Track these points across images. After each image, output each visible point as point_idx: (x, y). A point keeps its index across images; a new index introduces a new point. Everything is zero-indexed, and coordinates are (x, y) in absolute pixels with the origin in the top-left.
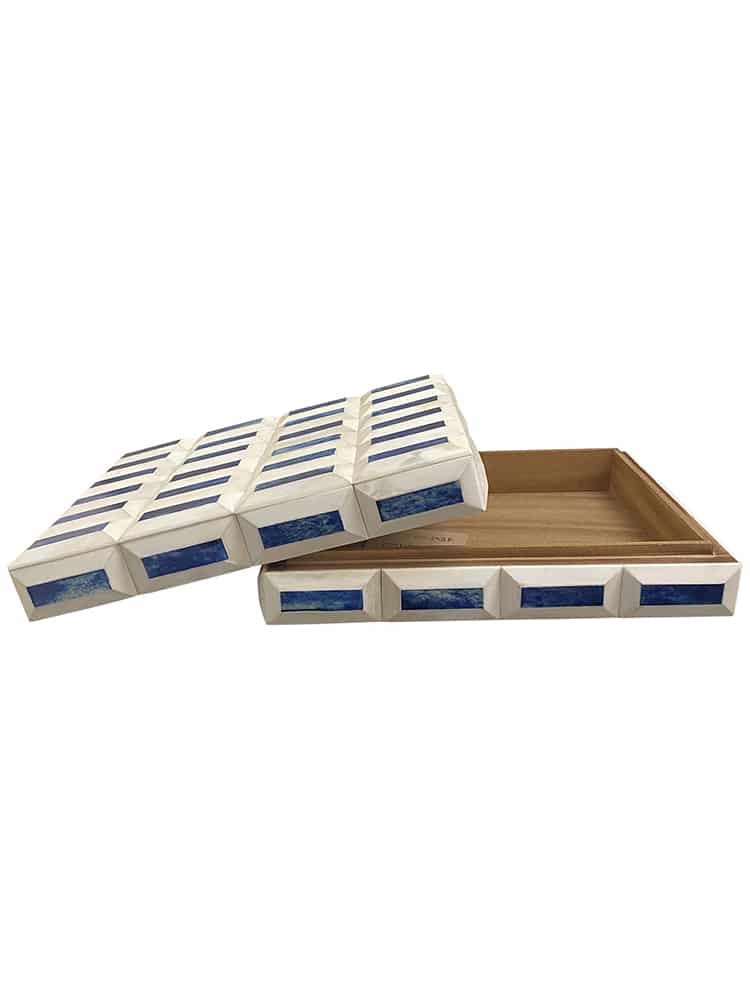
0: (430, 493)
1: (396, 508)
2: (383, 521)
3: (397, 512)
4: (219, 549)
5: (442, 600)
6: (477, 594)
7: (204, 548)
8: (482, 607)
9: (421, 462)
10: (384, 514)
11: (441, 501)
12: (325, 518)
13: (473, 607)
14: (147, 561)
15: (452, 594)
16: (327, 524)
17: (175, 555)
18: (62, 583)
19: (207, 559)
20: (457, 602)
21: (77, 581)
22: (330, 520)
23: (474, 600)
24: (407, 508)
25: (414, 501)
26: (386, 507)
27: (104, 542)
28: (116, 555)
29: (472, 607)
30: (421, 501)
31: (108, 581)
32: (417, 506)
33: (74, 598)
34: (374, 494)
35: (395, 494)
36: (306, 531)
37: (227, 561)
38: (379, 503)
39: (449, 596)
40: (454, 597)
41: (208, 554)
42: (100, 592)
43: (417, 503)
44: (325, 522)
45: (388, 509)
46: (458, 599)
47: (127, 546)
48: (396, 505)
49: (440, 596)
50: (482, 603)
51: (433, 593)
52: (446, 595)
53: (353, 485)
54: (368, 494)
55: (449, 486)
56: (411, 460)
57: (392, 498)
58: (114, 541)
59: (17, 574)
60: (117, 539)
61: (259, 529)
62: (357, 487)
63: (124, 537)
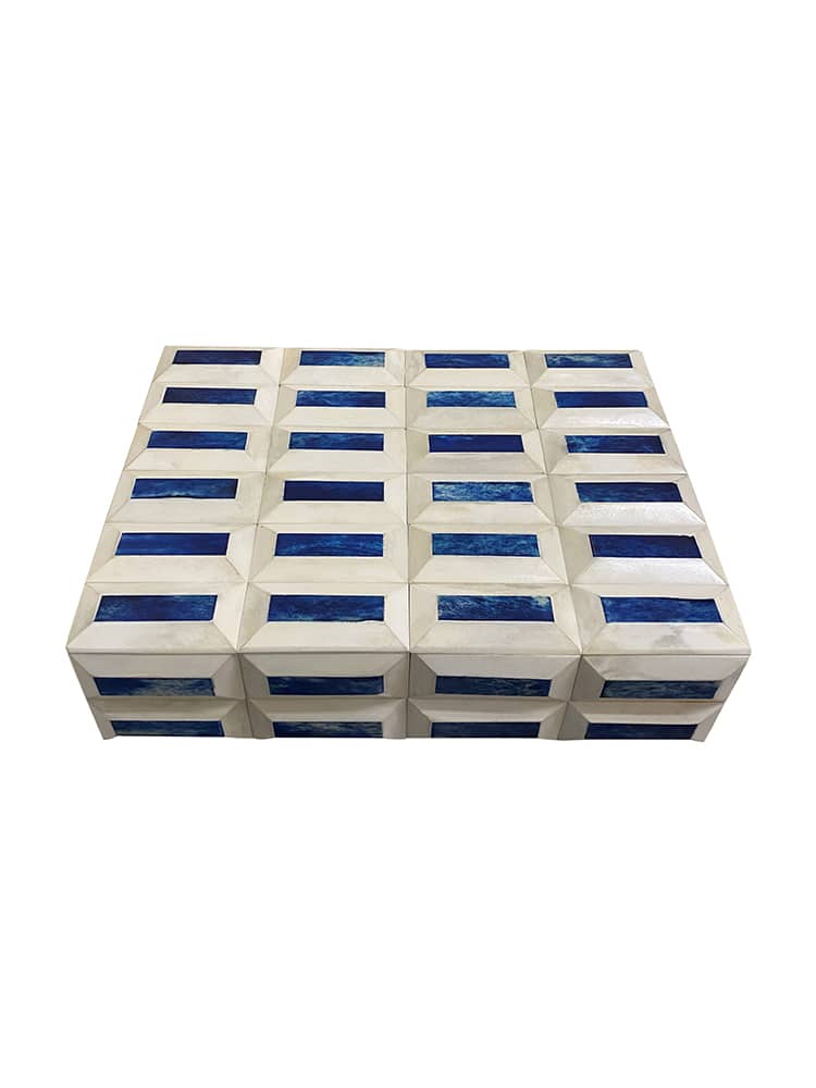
0: (678, 686)
1: (626, 690)
2: (602, 696)
3: (624, 694)
4: (377, 685)
10: (607, 692)
11: (686, 693)
12: (531, 683)
14: (274, 680)
16: (530, 688)
18: (144, 681)
21: (168, 684)
22: (536, 685)
24: (641, 692)
25: (653, 688)
26: (614, 687)
27: (214, 645)
28: (231, 666)
31: (212, 689)
32: (652, 693)
34: (605, 672)
35: (635, 677)
36: (499, 689)
37: (380, 695)
38: (608, 684)
43: (653, 690)
44: (527, 686)
45: (616, 690)
47: (249, 658)
48: (628, 687)
53: (582, 656)
54: (599, 670)
55: (706, 684)
56: (667, 639)
58: (233, 649)
59: (81, 660)
60: (235, 645)
61: (439, 677)
62: (586, 658)
63: (247, 645)
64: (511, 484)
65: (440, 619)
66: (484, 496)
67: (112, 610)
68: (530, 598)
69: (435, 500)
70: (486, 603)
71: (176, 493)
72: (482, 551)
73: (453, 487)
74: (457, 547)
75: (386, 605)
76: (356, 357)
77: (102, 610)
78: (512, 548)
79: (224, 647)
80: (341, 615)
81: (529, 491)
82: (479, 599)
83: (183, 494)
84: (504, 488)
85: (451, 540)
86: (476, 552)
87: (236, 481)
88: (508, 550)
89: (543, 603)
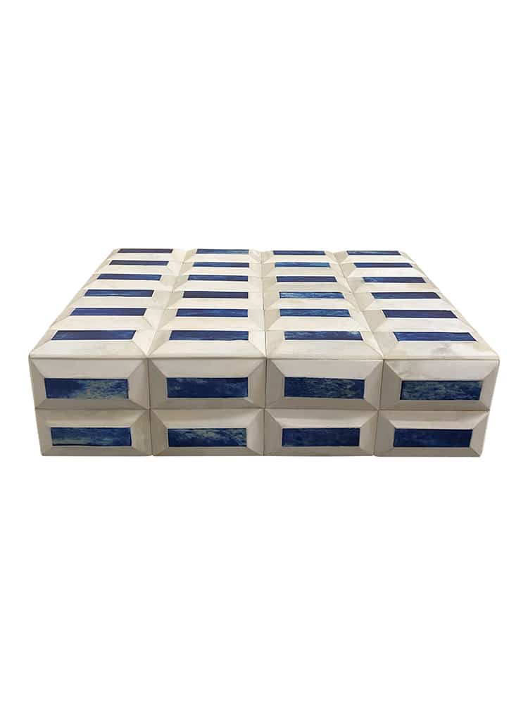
0: (453, 386)
1: (417, 391)
2: (401, 399)
3: (416, 394)
4: (243, 387)
5: (207, 438)
6: (241, 434)
7: (228, 382)
8: (246, 446)
9: (451, 355)
10: (405, 394)
11: (459, 394)
12: (350, 384)
13: (238, 446)
14: (171, 382)
15: (218, 433)
16: (350, 389)
17: (198, 382)
18: (80, 382)
19: (229, 393)
20: (222, 440)
21: (96, 385)
22: (354, 386)
23: (238, 438)
24: (428, 393)
25: (436, 389)
26: (409, 388)
27: (133, 353)
28: (143, 369)
29: (236, 445)
30: (443, 390)
31: (127, 391)
32: (436, 394)
33: (90, 398)
34: (401, 374)
35: (422, 378)
36: (329, 391)
37: (246, 398)
38: (404, 383)
39: (214, 434)
40: (219, 436)
41: (231, 389)
42: (116, 400)
43: (437, 391)
44: (349, 387)
45: (409, 391)
46: (224, 438)
47: (155, 362)
48: (417, 388)
49: (206, 435)
50: (246, 442)
51: (199, 433)
52: (212, 435)
53: (384, 360)
54: (397, 372)
55: (472, 384)
56: (441, 350)
57: (418, 381)
58: (144, 355)
59: (37, 363)
60: (147, 353)
61: (286, 378)
62: (388, 363)
63: (154, 353)
65: (286, 339)
69: (281, 298)
79: (139, 355)
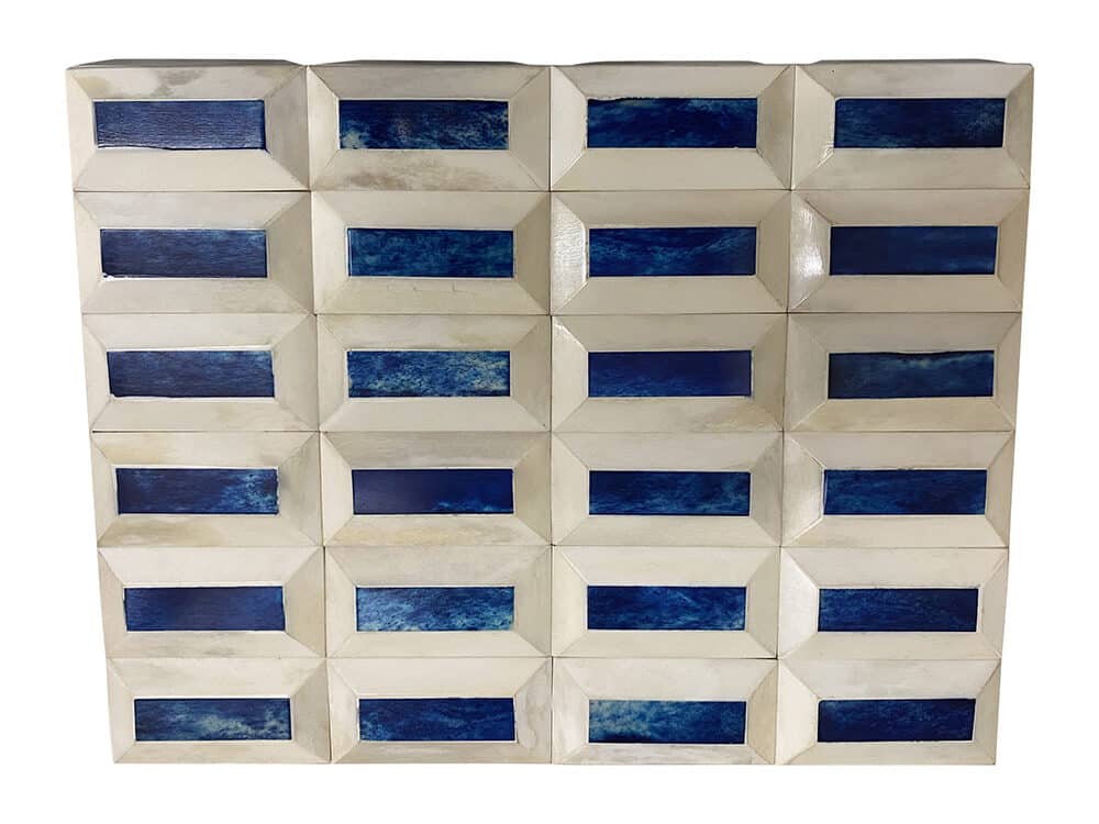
64: (381, 394)
65: (505, 105)
66: (427, 364)
67: (984, 121)
68: (370, 145)
69: (506, 355)
70: (435, 134)
71: (924, 364)
72: (436, 239)
73: (477, 384)
74: (474, 248)
75: (585, 131)
76: (643, 728)
77: (997, 121)
78: (390, 245)
80: (651, 110)
81: (352, 377)
82: (447, 143)
83: (913, 363)
84: (393, 382)
85: (484, 263)
86: (446, 238)
87: (834, 393)
88: (397, 242)
89: (353, 137)
